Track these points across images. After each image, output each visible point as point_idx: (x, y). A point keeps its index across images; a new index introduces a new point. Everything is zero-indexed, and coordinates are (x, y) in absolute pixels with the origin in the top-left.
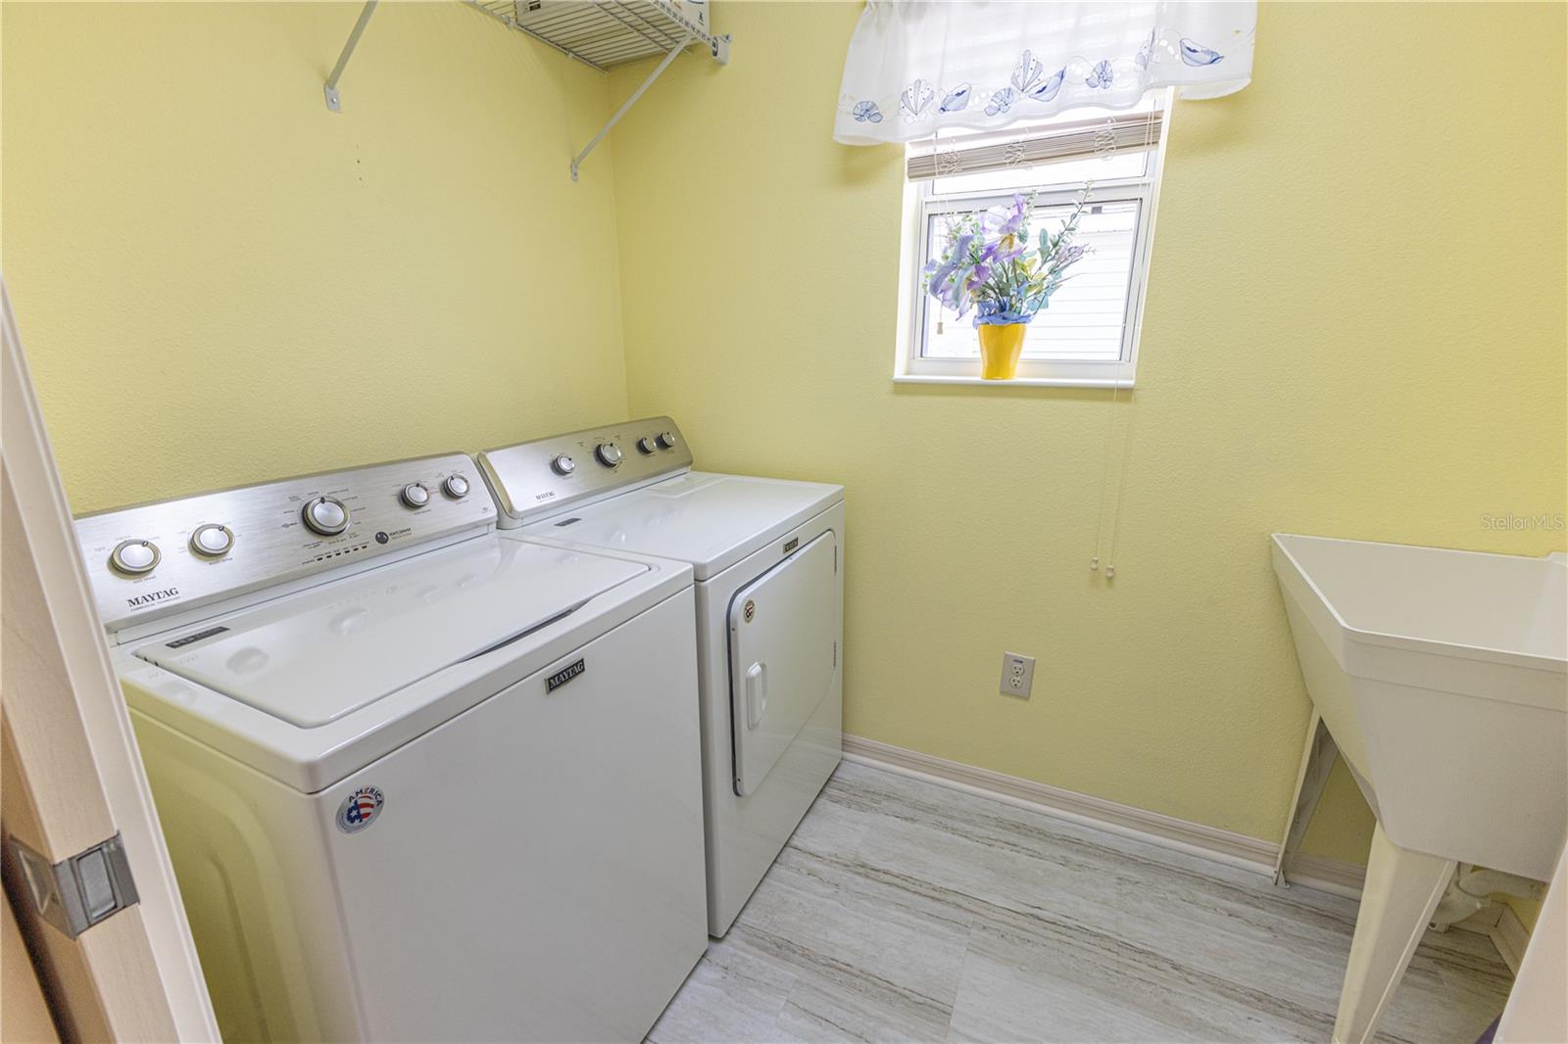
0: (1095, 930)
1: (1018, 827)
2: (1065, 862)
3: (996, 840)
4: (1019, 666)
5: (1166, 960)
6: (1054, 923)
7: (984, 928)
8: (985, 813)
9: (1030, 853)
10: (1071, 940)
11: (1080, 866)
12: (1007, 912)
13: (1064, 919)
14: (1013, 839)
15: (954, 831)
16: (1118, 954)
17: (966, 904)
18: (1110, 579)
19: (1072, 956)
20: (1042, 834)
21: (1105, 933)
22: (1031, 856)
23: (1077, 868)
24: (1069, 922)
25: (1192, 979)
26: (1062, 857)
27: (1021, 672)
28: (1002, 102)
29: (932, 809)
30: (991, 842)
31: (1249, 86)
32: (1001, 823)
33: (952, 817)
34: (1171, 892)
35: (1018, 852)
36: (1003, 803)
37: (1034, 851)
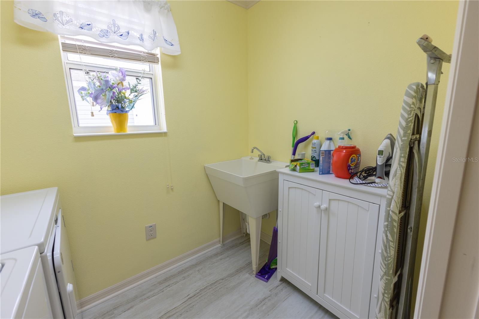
0: (204, 287)
1: (166, 280)
2: (184, 278)
3: (163, 289)
4: (151, 228)
5: (220, 280)
6: (195, 295)
7: (181, 315)
8: (153, 284)
9: (175, 283)
10: (201, 295)
11: (188, 276)
12: (182, 304)
13: (196, 292)
14: (167, 284)
15: (148, 298)
16: (212, 288)
17: (171, 314)
18: (172, 189)
19: (205, 298)
20: (173, 276)
21: (205, 286)
22: (176, 284)
23: (188, 277)
24: (198, 291)
25: (227, 279)
26: (182, 277)
27: (152, 230)
28: (105, 34)
29: (136, 297)
30: (162, 291)
31: (180, 54)
32: (160, 283)
33: (144, 294)
34: (209, 264)
35: (172, 286)
36: (156, 277)
37: (175, 282)
